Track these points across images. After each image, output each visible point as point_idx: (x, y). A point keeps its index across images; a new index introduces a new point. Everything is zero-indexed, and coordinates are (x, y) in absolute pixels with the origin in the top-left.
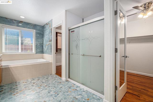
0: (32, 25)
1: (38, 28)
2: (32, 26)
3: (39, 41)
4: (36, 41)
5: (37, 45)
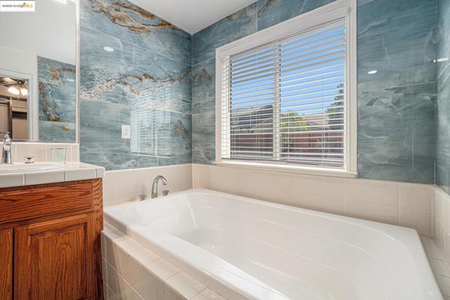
3: (391, 72)
4: (358, 82)
5: (370, 104)
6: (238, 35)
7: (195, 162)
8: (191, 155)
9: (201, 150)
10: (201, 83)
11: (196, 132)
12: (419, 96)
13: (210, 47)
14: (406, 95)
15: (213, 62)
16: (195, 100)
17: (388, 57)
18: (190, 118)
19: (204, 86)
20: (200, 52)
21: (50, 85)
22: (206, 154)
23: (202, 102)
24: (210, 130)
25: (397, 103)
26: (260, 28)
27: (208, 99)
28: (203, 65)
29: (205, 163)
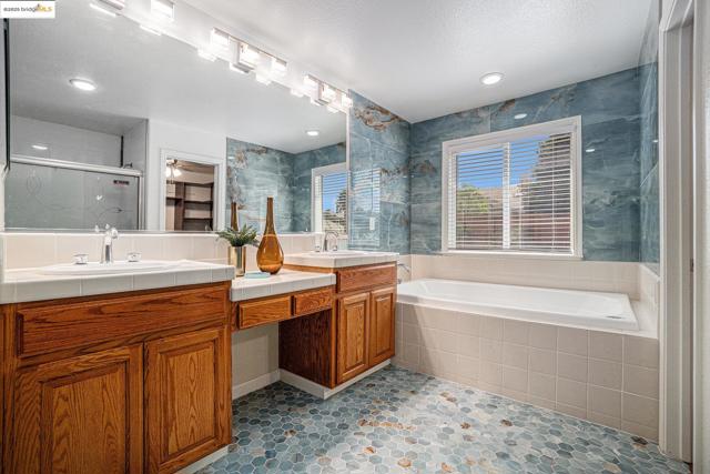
0: (560, 96)
1: (600, 93)
2: (562, 100)
3: (608, 179)
4: (583, 184)
5: (593, 202)
6: (468, 133)
7: (414, 252)
8: (409, 246)
9: (423, 241)
10: (422, 174)
11: (416, 223)
12: (628, 199)
13: (435, 139)
14: (620, 197)
15: (439, 155)
16: (415, 191)
17: (606, 168)
18: (409, 208)
19: (427, 177)
20: (422, 142)
21: (237, 169)
22: (428, 245)
23: (424, 193)
24: (436, 220)
25: (613, 203)
26: (493, 129)
27: (432, 190)
28: (425, 156)
29: (428, 253)
